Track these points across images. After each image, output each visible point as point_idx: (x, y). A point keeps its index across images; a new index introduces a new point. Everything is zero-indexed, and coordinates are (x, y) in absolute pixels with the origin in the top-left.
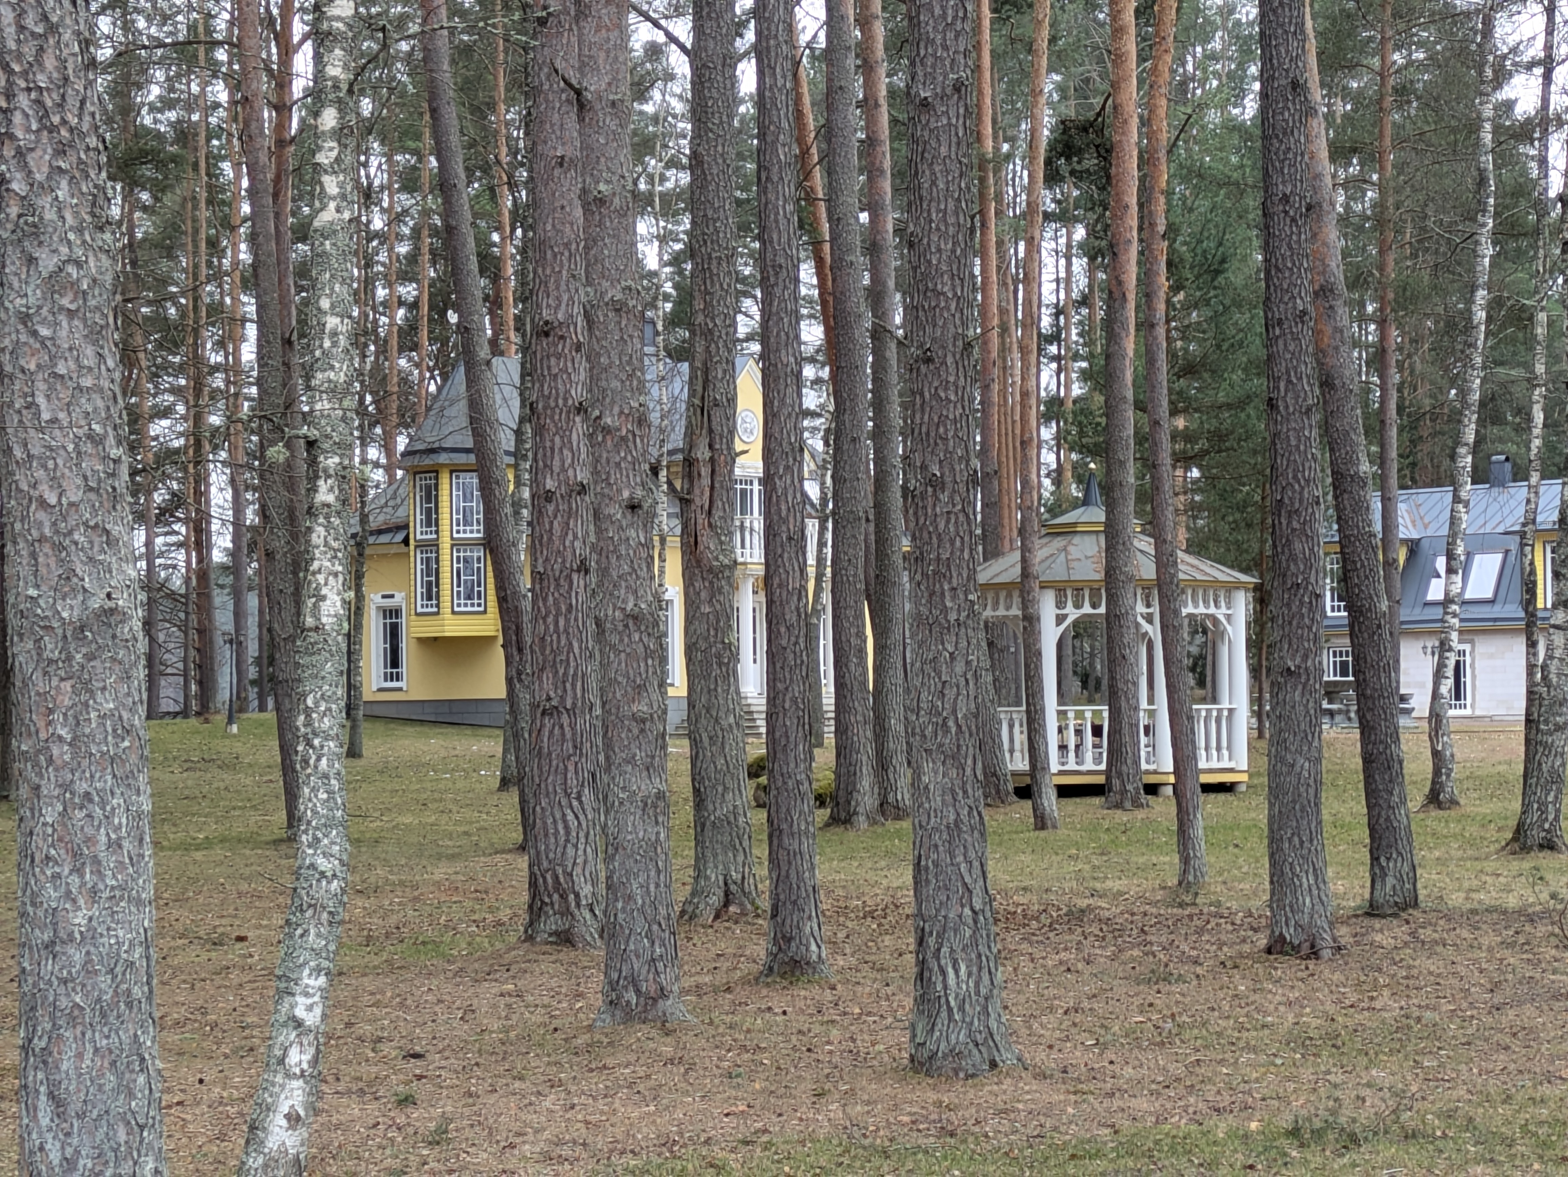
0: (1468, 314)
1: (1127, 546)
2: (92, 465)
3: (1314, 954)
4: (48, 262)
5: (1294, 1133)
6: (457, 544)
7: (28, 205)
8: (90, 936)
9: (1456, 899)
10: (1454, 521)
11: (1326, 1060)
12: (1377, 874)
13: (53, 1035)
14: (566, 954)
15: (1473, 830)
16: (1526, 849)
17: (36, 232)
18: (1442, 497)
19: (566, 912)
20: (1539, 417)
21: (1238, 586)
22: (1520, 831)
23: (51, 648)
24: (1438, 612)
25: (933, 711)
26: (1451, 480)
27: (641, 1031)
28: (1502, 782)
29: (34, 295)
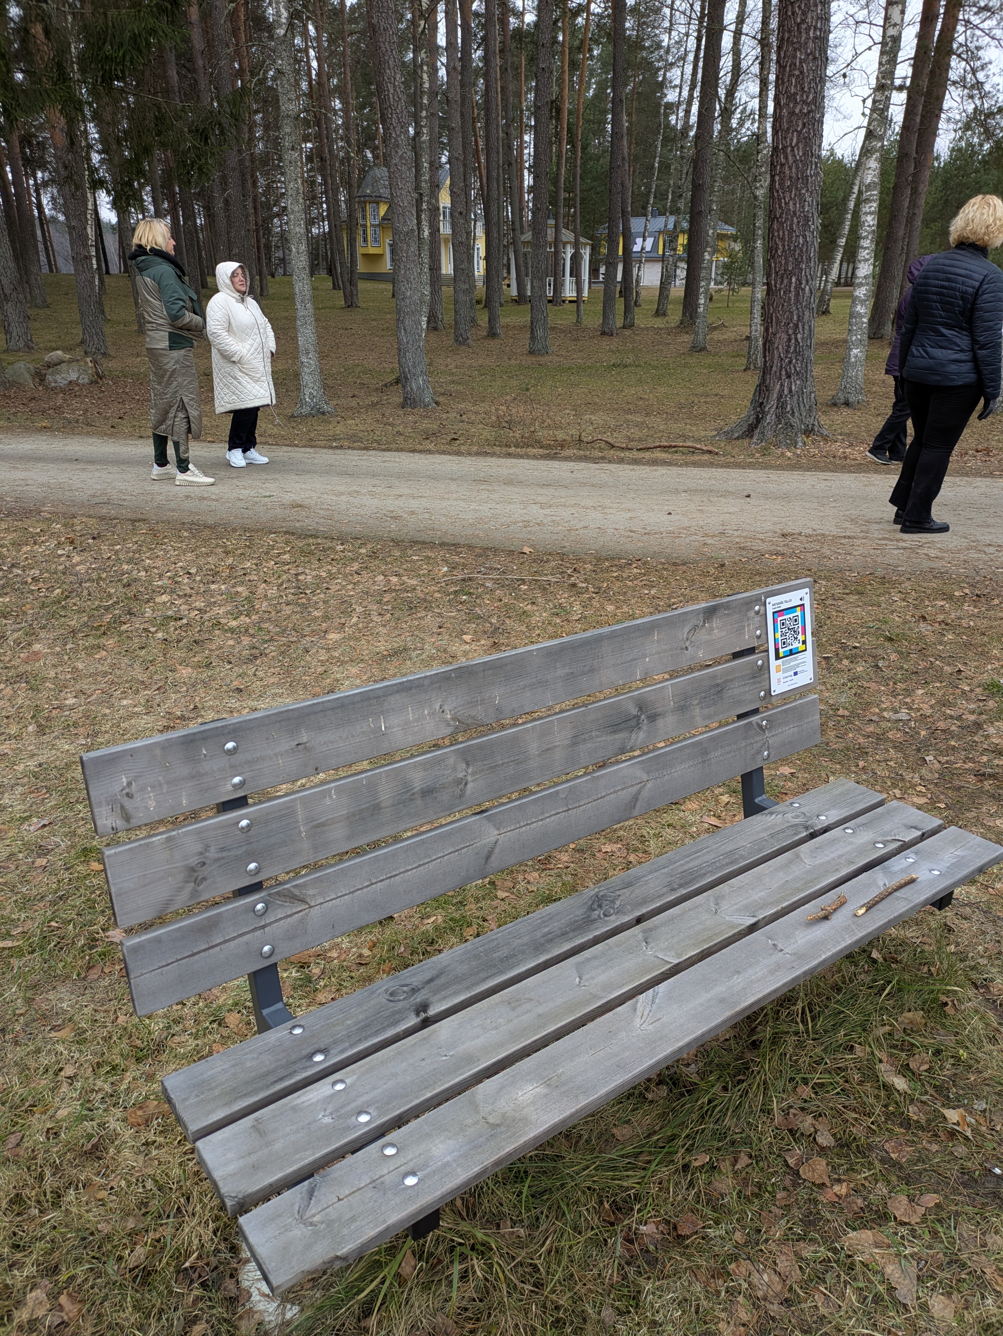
0: (653, 166)
1: (560, 231)
2: (409, 198)
3: (612, 335)
4: (400, 153)
5: (614, 365)
6: (372, 225)
7: (396, 140)
8: (410, 297)
9: (642, 326)
10: (646, 226)
11: (617, 354)
12: (625, 318)
13: (404, 317)
14: (436, 333)
15: (645, 312)
16: (658, 316)
17: (398, 146)
18: (642, 220)
19: (436, 322)
20: (670, 197)
21: (587, 244)
22: (657, 310)
23: (402, 238)
24: (639, 255)
25: (537, 267)
26: (645, 215)
27: (463, 347)
28: (652, 301)
29: (398, 160)
